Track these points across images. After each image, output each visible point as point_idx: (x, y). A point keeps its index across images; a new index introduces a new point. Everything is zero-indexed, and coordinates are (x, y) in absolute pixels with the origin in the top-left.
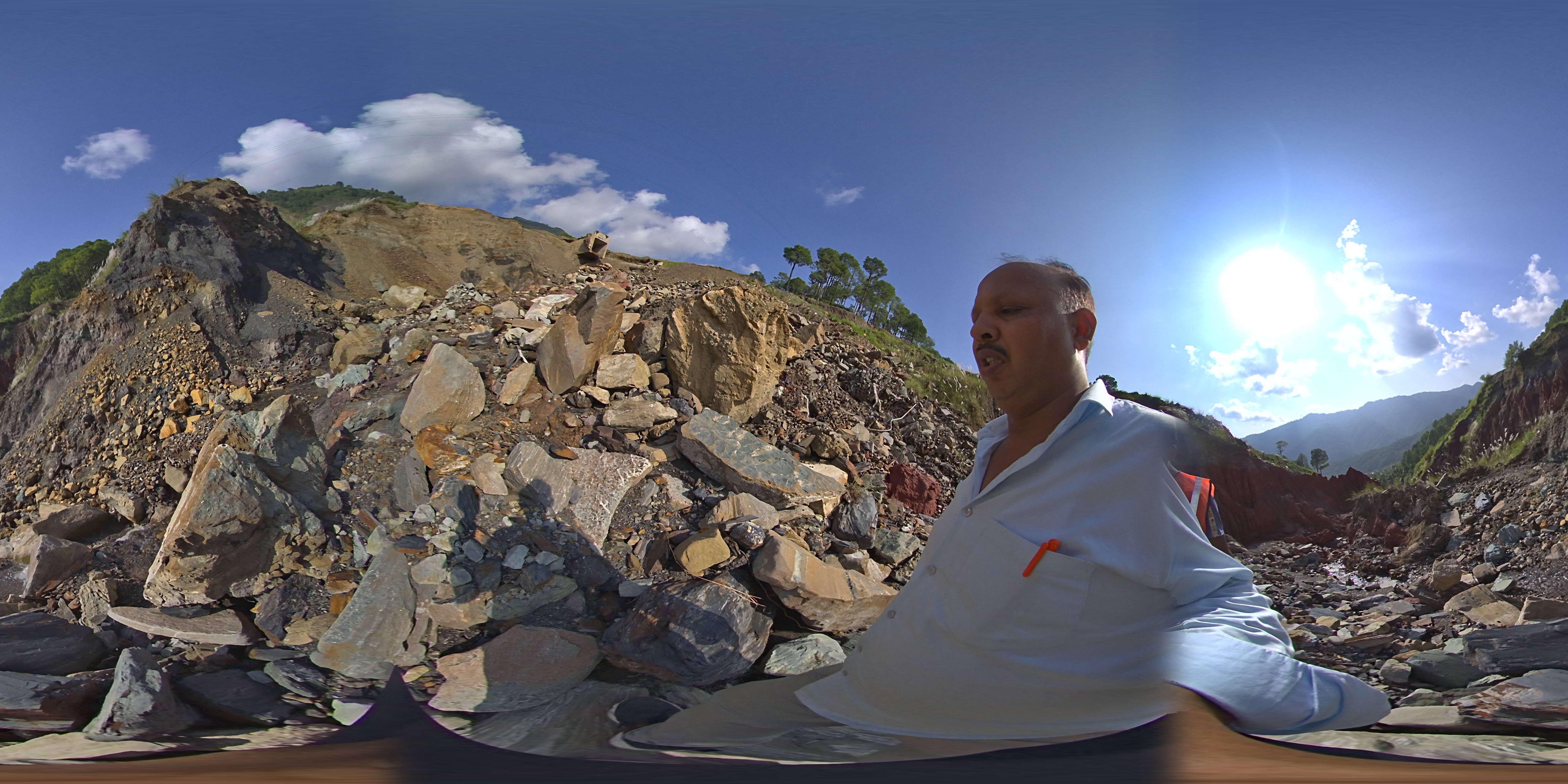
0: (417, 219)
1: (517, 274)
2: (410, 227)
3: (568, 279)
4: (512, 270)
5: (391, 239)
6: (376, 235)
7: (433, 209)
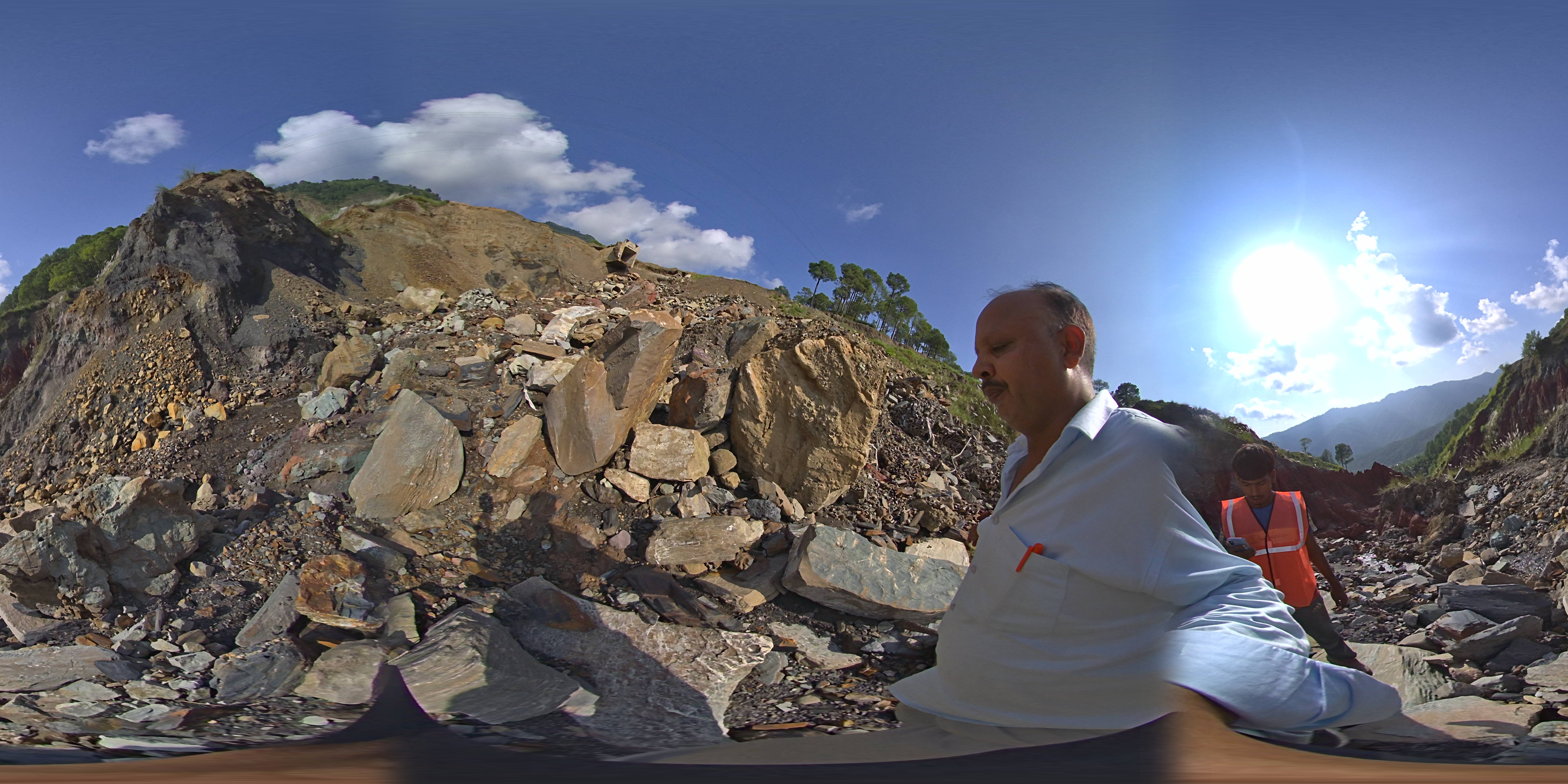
0: (446, 217)
1: (543, 279)
2: (438, 226)
3: (596, 287)
4: (538, 275)
5: (417, 237)
6: (402, 232)
7: (464, 208)
